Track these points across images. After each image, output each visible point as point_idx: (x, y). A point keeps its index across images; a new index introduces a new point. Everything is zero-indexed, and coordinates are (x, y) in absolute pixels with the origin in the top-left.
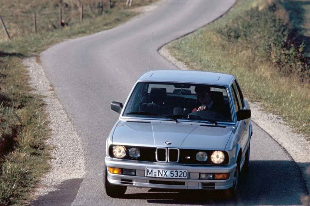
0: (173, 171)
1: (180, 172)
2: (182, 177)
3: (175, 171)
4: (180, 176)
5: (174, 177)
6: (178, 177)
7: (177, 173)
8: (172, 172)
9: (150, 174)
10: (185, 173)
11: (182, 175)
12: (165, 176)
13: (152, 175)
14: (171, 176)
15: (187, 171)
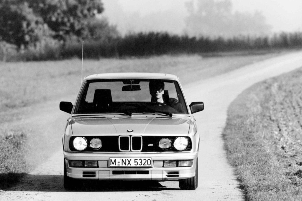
0: (137, 159)
1: (144, 160)
2: (146, 165)
3: (139, 159)
4: (144, 165)
5: (138, 166)
6: (142, 166)
7: (141, 161)
8: (136, 161)
9: (113, 164)
10: (149, 161)
11: (146, 163)
12: (129, 165)
13: (115, 165)
14: (135, 165)
15: (151, 159)
